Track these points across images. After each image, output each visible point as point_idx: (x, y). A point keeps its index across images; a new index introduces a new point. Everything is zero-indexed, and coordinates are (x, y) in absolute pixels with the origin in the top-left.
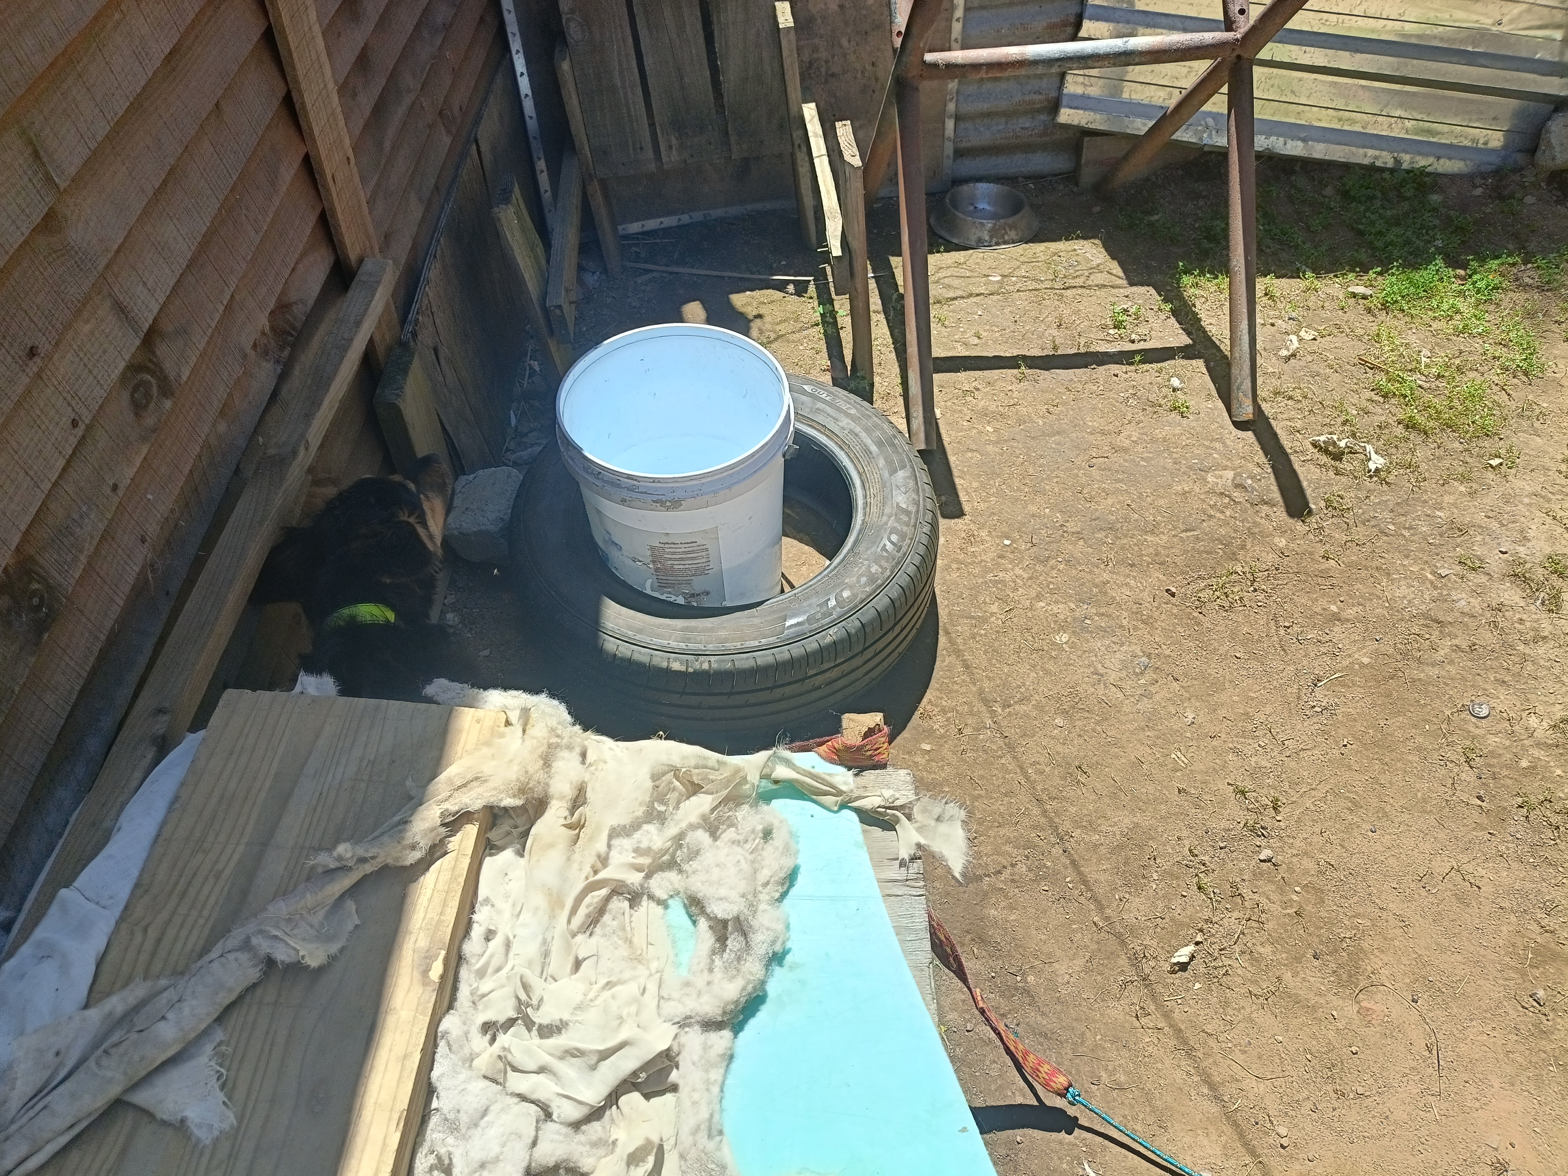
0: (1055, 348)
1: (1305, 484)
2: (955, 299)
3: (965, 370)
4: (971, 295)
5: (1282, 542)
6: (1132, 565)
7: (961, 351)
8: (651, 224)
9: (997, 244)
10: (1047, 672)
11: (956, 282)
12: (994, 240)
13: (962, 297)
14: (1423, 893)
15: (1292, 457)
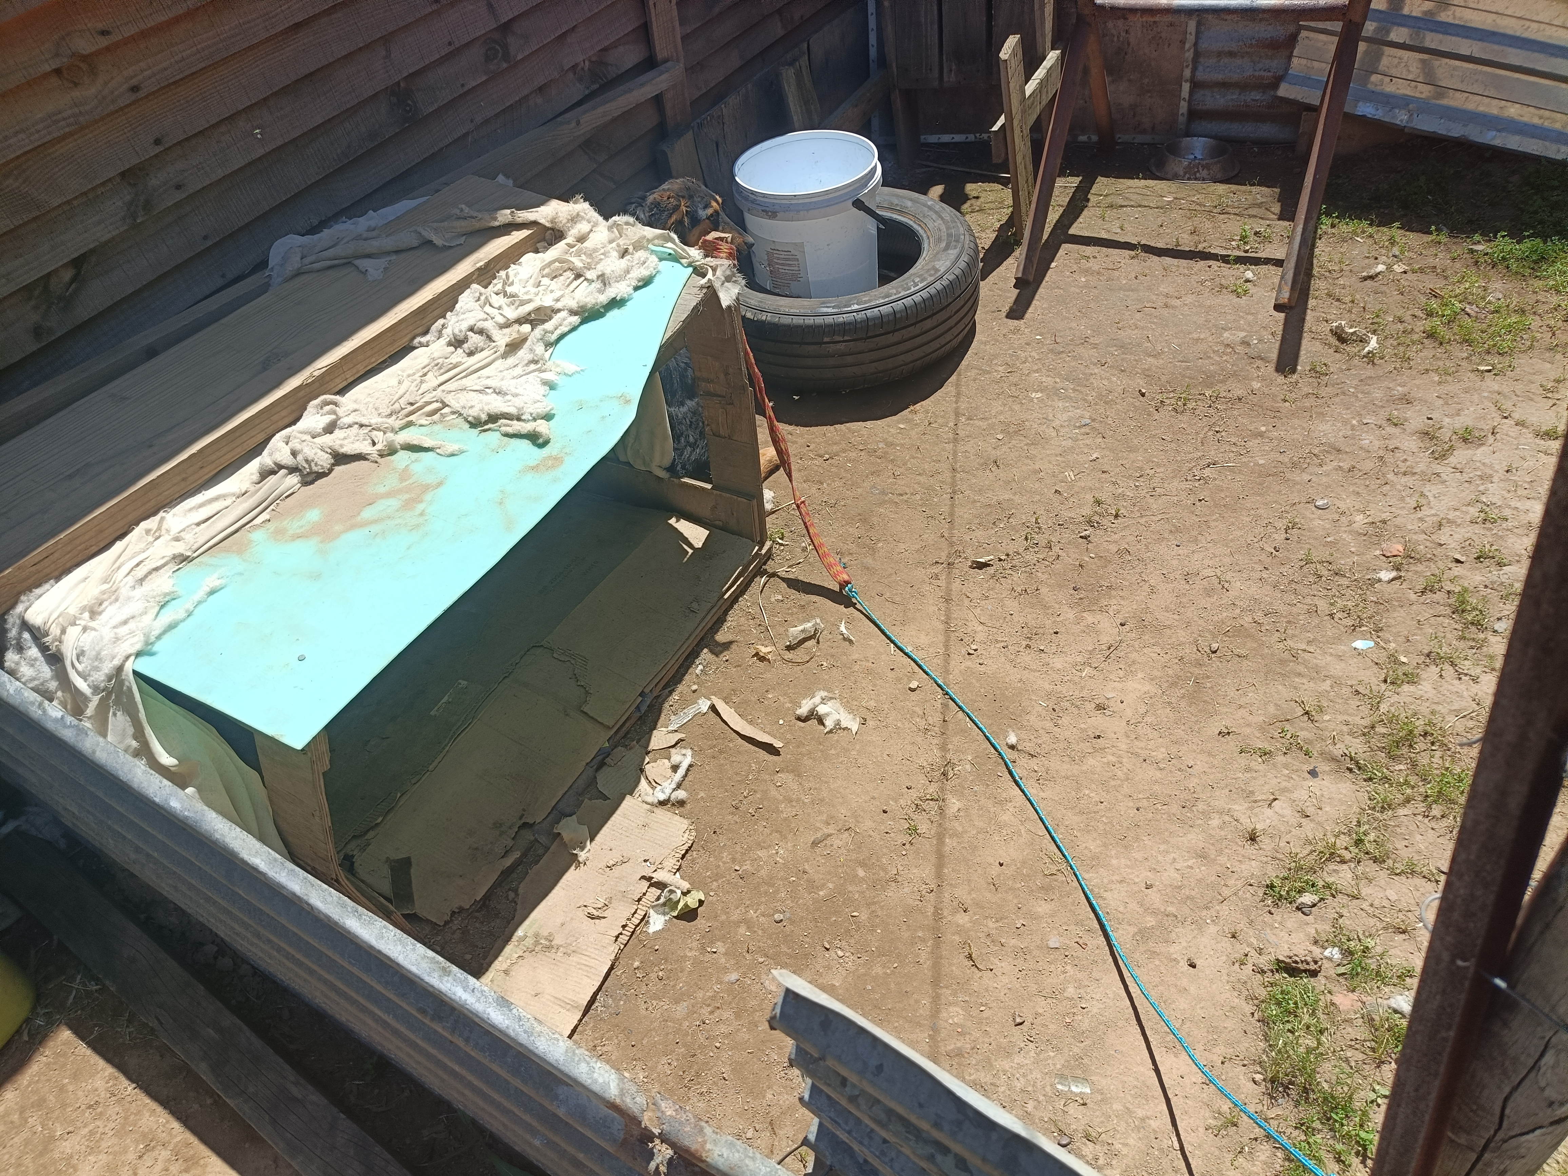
0: (1178, 245)
1: (1302, 353)
2: (1126, 206)
3: (1094, 245)
4: (1140, 206)
5: (1256, 385)
6: (1122, 371)
7: (1104, 235)
8: (946, 138)
9: (1189, 179)
10: (1012, 410)
11: (1135, 197)
12: (1187, 176)
13: (1132, 206)
14: (1184, 582)
15: (1305, 335)
